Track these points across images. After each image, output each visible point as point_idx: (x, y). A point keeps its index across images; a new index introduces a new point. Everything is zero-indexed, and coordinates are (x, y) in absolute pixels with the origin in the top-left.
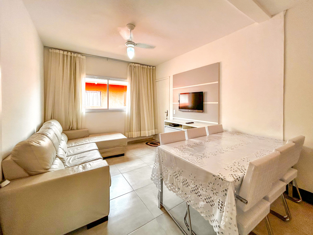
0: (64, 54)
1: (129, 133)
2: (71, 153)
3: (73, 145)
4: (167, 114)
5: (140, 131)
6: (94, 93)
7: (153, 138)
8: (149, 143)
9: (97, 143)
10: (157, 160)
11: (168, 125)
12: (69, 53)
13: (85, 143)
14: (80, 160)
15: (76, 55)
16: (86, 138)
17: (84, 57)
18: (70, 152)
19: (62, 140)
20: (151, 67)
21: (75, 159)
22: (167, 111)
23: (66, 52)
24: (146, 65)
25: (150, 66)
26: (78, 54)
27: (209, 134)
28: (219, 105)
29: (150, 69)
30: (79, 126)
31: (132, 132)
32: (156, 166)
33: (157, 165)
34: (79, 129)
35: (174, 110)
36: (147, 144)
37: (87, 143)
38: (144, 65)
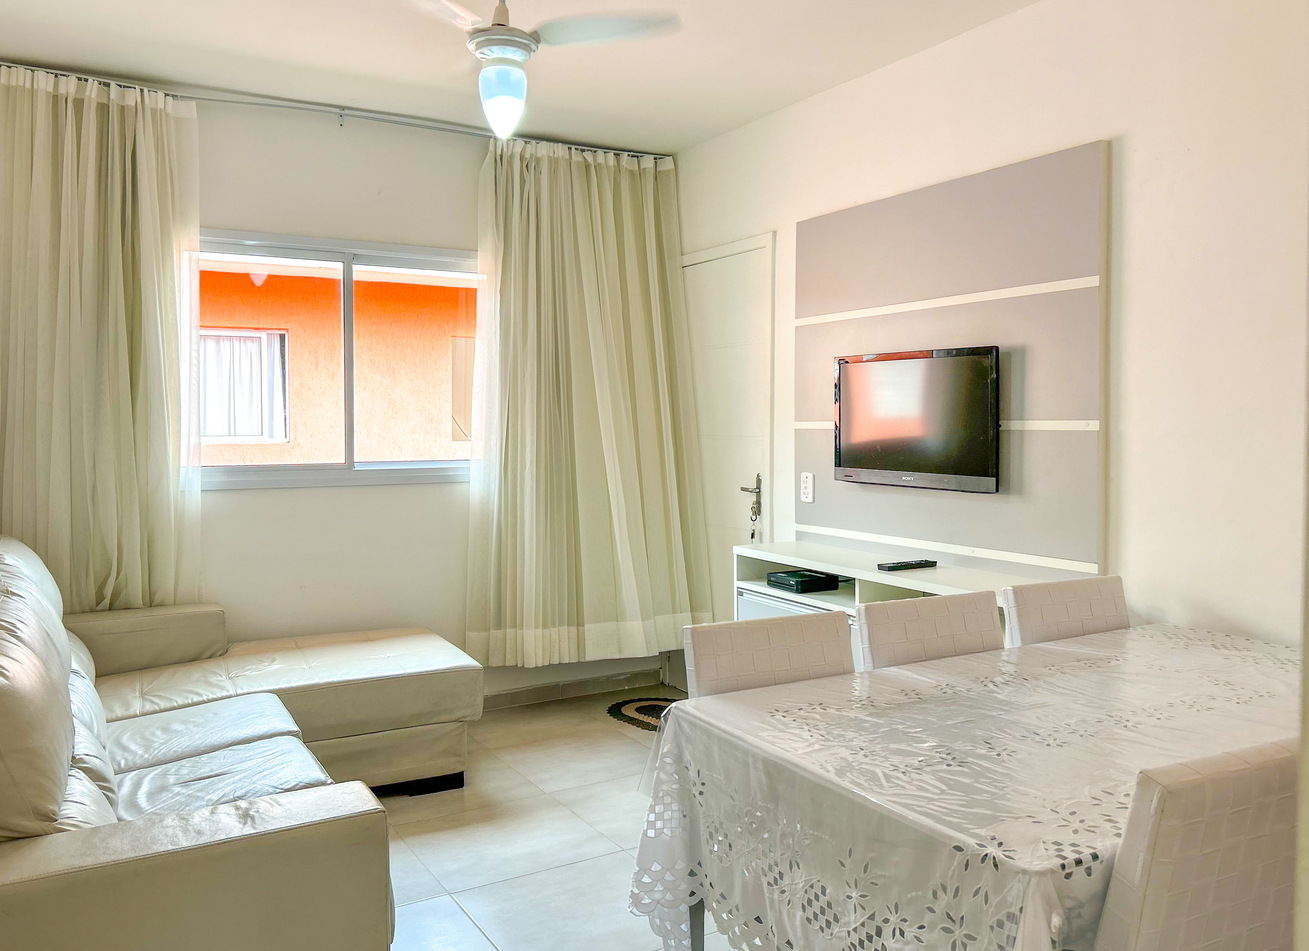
0: (62, 90)
1: (493, 632)
2: (135, 754)
3: (137, 706)
4: (758, 503)
5: (580, 624)
6: (236, 344)
7: (657, 673)
8: (629, 711)
9: (290, 698)
10: (665, 787)
11: (757, 578)
12: (92, 88)
13: (212, 696)
14: (199, 794)
15: (132, 97)
16: (209, 665)
17: (188, 110)
18: (125, 749)
19: (75, 672)
20: (648, 162)
21: (163, 788)
22: (759, 481)
23: (73, 78)
24: (606, 148)
25: (637, 154)
26: (146, 90)
27: (1022, 639)
28: (1106, 442)
29: (637, 177)
30: (166, 586)
31: (510, 631)
32: (659, 824)
33: (667, 815)
34: (161, 605)
35: (804, 475)
36: (616, 711)
37: (224, 694)
38: (594, 147)
